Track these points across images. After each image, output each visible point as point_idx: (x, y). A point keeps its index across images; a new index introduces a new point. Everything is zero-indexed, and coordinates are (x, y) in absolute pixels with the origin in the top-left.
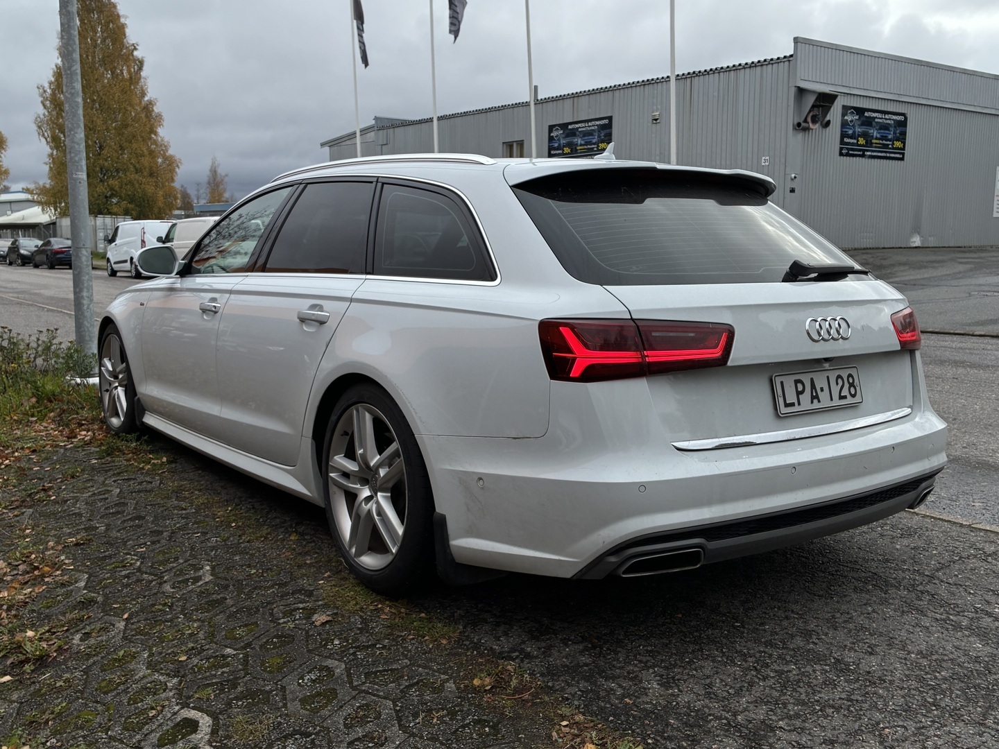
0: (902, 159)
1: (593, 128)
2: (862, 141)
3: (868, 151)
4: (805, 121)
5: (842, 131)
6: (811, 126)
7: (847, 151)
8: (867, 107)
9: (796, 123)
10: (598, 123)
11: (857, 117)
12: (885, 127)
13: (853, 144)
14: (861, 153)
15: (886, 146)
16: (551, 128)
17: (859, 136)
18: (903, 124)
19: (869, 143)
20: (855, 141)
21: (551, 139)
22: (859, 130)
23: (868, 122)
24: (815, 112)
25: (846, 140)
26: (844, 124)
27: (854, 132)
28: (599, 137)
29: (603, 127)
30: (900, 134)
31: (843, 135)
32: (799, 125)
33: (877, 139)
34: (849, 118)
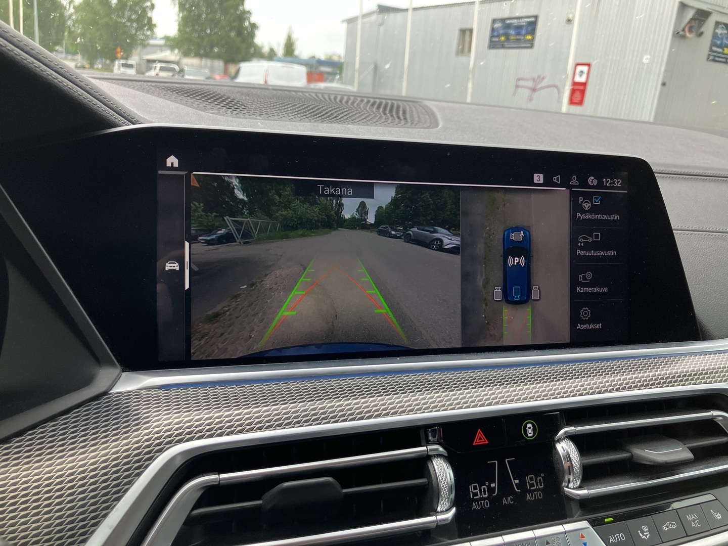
1: (523, 23)
2: (726, 51)
4: (683, 30)
5: (712, 41)
6: (688, 34)
7: (712, 57)
9: (675, 31)
10: (527, 20)
11: (726, 32)
13: (718, 52)
14: (724, 60)
16: (494, 21)
17: (725, 47)
21: (493, 30)
22: (725, 42)
24: (693, 23)
25: (714, 49)
26: (715, 36)
27: (722, 43)
28: (526, 30)
29: (530, 23)
31: (713, 44)
32: (678, 33)
34: (719, 31)
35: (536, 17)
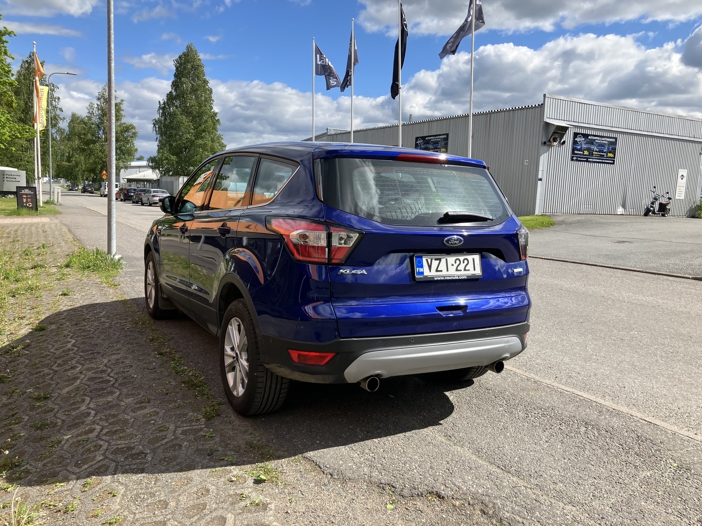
0: (613, 163)
1: (438, 140)
2: (586, 153)
3: (590, 158)
4: (549, 140)
5: (573, 147)
6: (553, 143)
7: (576, 158)
8: (590, 134)
10: (441, 137)
11: (584, 139)
12: (603, 145)
13: (580, 154)
14: (586, 160)
15: (602, 156)
16: (417, 139)
17: (584, 150)
18: (615, 143)
19: (591, 154)
21: (417, 145)
22: (584, 146)
23: (592, 142)
24: (556, 136)
25: (576, 152)
26: (575, 143)
27: (581, 148)
28: (441, 145)
29: (444, 138)
30: (613, 149)
32: (545, 143)
33: (596, 151)
34: (578, 139)
35: (447, 135)
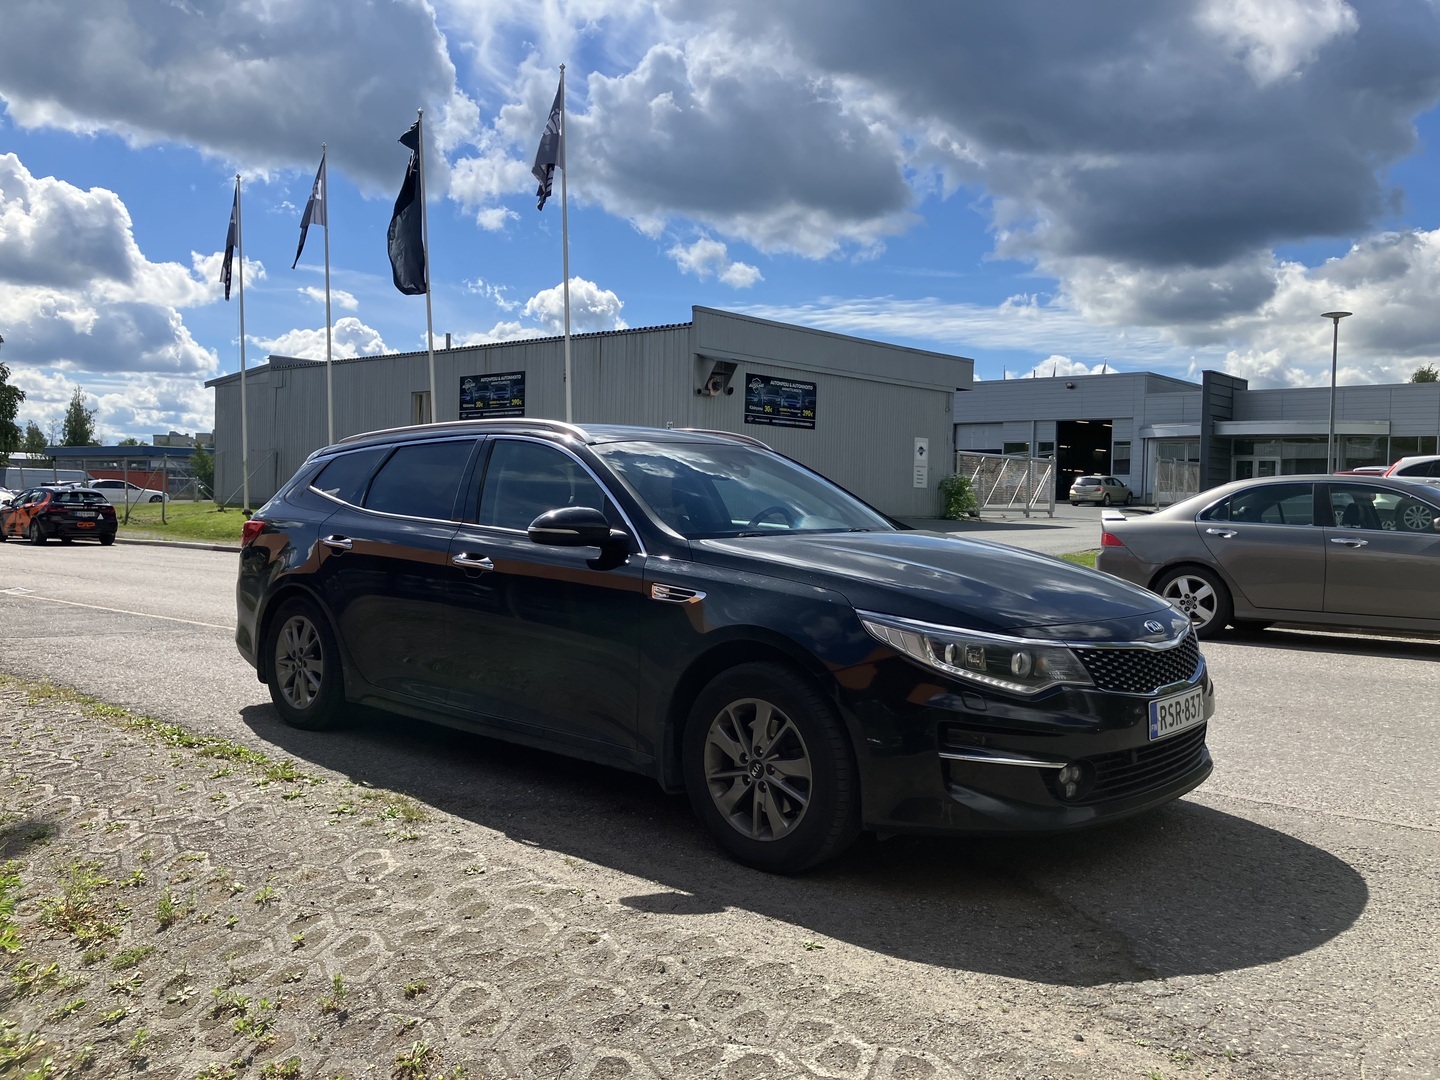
0: (813, 428)
1: (505, 382)
2: (768, 409)
3: (775, 419)
4: (707, 388)
5: (746, 398)
6: (712, 393)
7: (752, 418)
8: (772, 376)
9: (696, 389)
10: (510, 377)
11: (762, 386)
12: (791, 396)
13: (758, 412)
14: (769, 421)
15: (795, 415)
16: (463, 380)
17: (765, 404)
18: (813, 393)
19: (776, 411)
20: (761, 409)
21: (463, 392)
22: (764, 398)
23: (776, 391)
24: (718, 379)
25: (752, 407)
26: (749, 391)
27: (760, 400)
28: (512, 392)
29: (515, 382)
30: (810, 402)
31: (748, 403)
32: (699, 391)
33: (784, 407)
34: (753, 386)
